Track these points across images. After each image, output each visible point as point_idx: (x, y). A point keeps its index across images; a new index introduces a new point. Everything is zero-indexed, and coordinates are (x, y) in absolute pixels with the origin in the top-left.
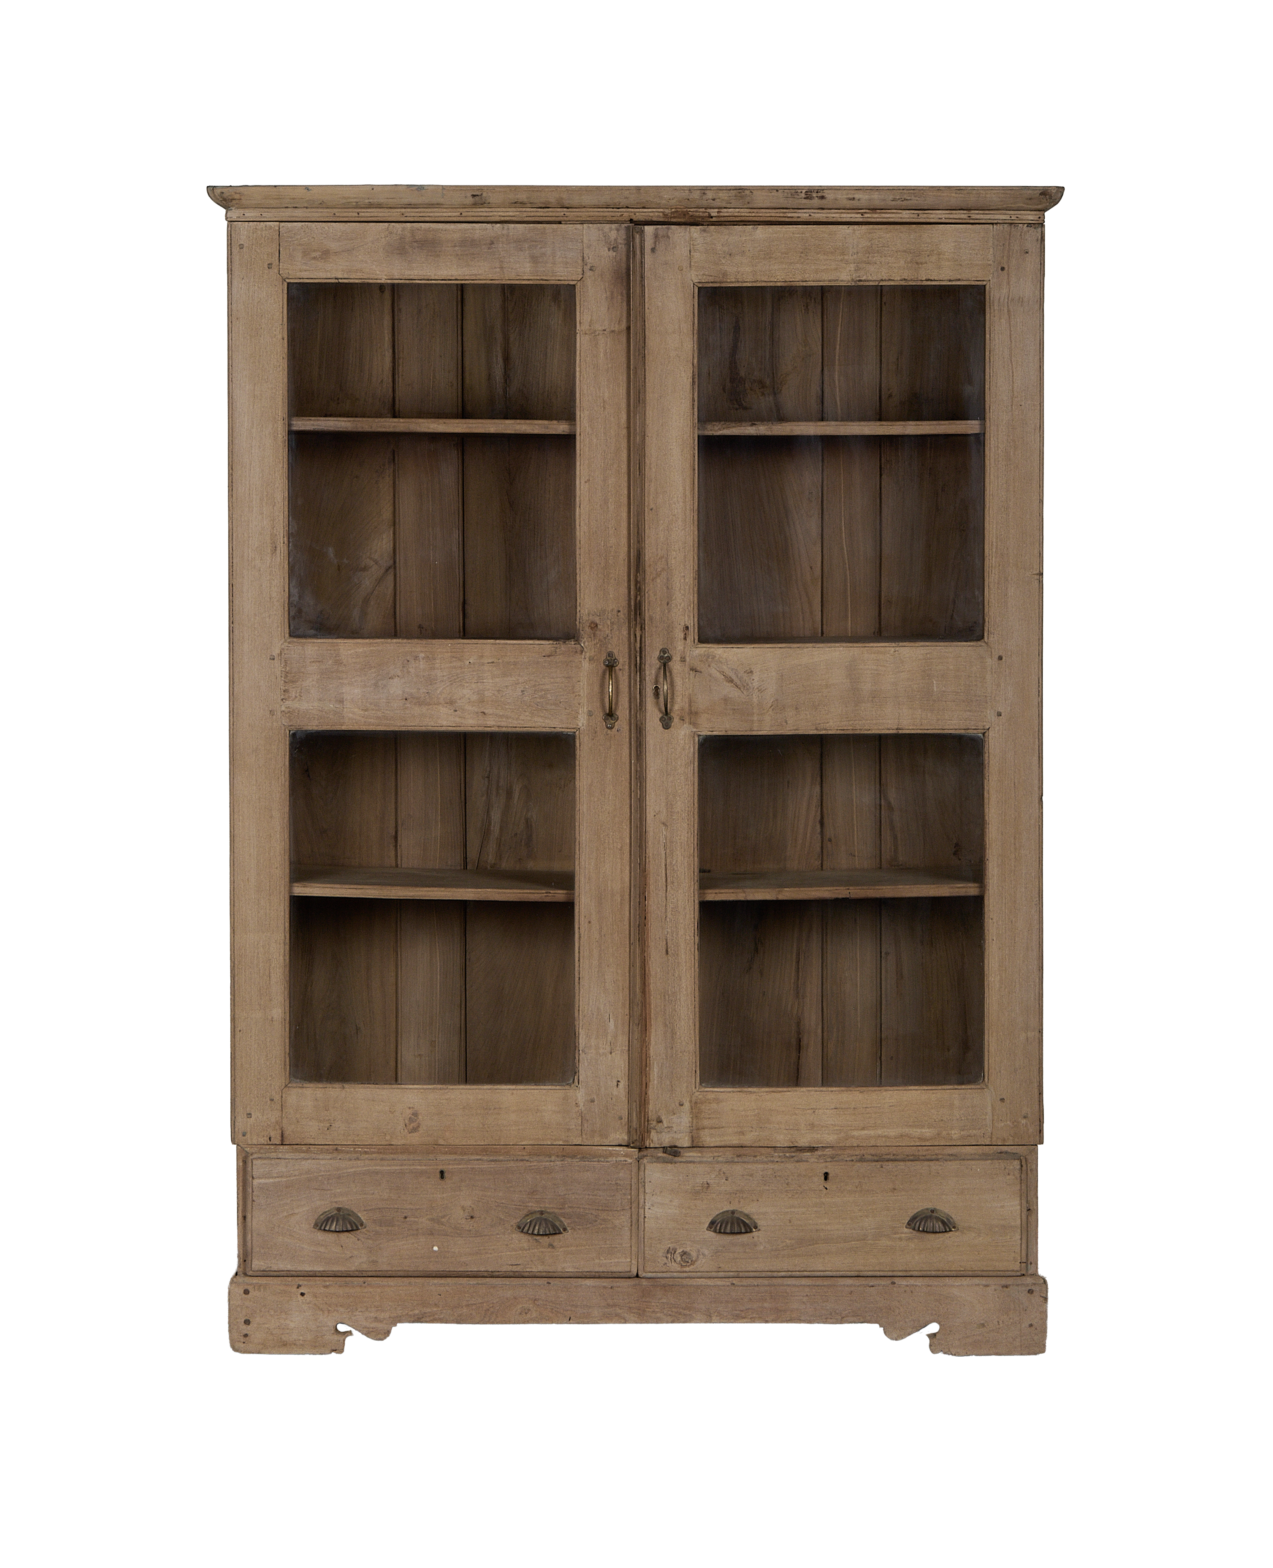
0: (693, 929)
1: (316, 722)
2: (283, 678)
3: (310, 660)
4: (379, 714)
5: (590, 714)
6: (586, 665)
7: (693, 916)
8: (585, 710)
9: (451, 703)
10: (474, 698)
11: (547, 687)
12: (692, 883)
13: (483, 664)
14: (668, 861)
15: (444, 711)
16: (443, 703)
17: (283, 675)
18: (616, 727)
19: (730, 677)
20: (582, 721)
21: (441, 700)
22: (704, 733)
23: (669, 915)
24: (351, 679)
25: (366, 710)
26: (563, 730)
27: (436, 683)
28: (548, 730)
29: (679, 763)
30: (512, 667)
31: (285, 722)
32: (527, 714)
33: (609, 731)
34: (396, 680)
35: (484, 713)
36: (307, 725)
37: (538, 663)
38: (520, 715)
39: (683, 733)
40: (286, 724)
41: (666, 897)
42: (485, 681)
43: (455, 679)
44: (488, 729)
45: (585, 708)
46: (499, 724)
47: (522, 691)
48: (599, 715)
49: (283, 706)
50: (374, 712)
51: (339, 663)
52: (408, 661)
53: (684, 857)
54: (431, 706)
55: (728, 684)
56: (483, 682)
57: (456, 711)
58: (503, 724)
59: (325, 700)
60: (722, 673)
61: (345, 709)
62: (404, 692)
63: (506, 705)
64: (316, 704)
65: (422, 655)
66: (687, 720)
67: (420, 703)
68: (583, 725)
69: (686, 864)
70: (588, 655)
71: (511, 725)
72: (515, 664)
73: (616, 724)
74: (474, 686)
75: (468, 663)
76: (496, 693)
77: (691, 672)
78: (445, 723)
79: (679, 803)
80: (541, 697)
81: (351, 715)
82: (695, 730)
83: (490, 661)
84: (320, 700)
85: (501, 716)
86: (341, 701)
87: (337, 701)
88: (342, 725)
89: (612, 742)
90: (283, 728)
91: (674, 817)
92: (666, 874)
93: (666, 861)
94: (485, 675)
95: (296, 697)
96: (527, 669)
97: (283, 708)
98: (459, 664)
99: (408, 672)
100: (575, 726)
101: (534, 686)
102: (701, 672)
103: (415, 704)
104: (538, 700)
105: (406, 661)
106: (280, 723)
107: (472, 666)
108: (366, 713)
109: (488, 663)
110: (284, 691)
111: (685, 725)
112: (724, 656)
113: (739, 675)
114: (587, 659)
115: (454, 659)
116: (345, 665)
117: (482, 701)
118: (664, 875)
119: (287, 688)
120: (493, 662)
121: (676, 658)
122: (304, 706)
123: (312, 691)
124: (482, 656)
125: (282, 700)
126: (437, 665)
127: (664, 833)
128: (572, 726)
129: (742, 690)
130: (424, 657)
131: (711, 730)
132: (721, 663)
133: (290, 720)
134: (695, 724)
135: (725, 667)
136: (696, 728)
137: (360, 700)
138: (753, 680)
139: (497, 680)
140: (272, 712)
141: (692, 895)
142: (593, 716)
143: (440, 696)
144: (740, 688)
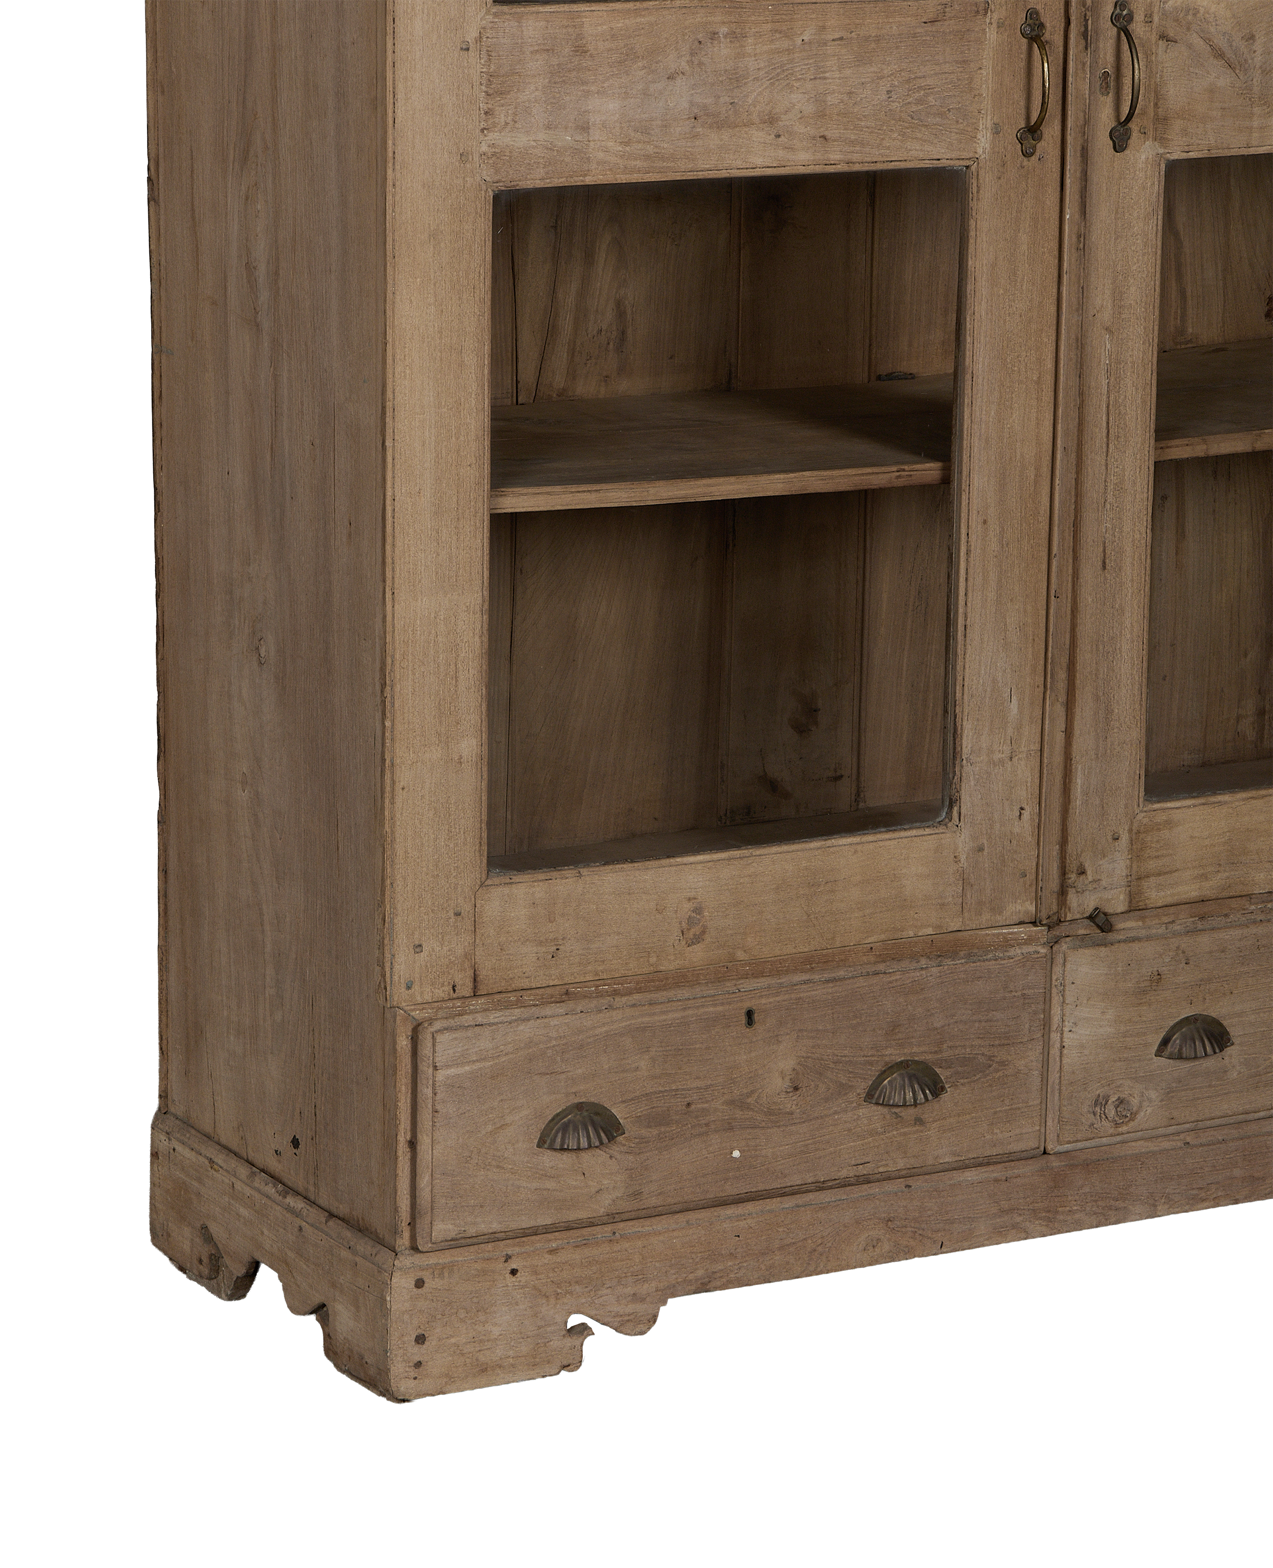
0: (1145, 519)
1: (540, 172)
2: (483, 88)
3: (531, 49)
4: (650, 149)
5: (997, 130)
6: (992, 35)
7: (1145, 495)
8: (989, 124)
9: (771, 120)
10: (810, 109)
11: (930, 81)
12: (1148, 434)
13: (825, 44)
14: (1112, 398)
15: (759, 136)
16: (757, 121)
17: (484, 82)
18: (1037, 154)
19: (1220, 49)
20: (984, 143)
21: (755, 118)
22: (1175, 156)
23: (1110, 498)
24: (604, 83)
25: (627, 143)
26: (952, 163)
27: (745, 84)
28: (927, 164)
29: (1135, 215)
30: (873, 45)
31: (487, 174)
32: (896, 135)
33: (1025, 159)
34: (679, 81)
35: (824, 137)
36: (526, 179)
37: (915, 35)
38: (883, 139)
39: (1143, 157)
40: (488, 179)
41: (1107, 465)
42: (827, 75)
43: (778, 74)
44: (831, 169)
45: (989, 118)
46: (849, 157)
47: (889, 92)
48: (1010, 134)
49: (483, 144)
50: (640, 146)
51: (580, 50)
52: (700, 42)
53: (1137, 389)
54: (738, 129)
55: (1215, 62)
56: (825, 78)
57: (778, 136)
58: (856, 157)
59: (556, 127)
60: (1207, 40)
61: (592, 144)
62: (692, 104)
63: (861, 120)
64: (542, 136)
65: (724, 30)
66: (1151, 133)
67: (719, 124)
68: (984, 152)
69: (1139, 401)
70: (995, 16)
71: (869, 159)
72: (878, 39)
73: (1039, 145)
74: (809, 85)
75: (800, 42)
76: (846, 98)
77: (1161, 42)
78: (759, 161)
79: (1133, 289)
80: (919, 102)
81: (601, 155)
82: (1161, 151)
83: (837, 36)
84: (548, 127)
85: (852, 143)
86: (585, 128)
87: (577, 127)
88: (585, 175)
89: (1029, 181)
90: (484, 187)
91: (1123, 316)
92: (1108, 423)
93: (1109, 397)
94: (829, 64)
95: (507, 124)
96: (897, 48)
97: (484, 148)
98: (785, 44)
99: (700, 64)
100: (971, 155)
101: (908, 81)
102: (1176, 42)
103: (711, 127)
104: (914, 108)
105: (696, 43)
106: (478, 178)
107: (807, 47)
108: (628, 149)
109: (833, 40)
110: (486, 113)
111: (1147, 143)
112: (1213, 10)
113: (1234, 44)
114: (995, 25)
115: (778, 35)
116: (591, 56)
117: (821, 115)
118: (1105, 424)
119: (490, 106)
120: (841, 39)
121: (1139, 17)
122: (519, 140)
123: (534, 111)
124: (824, 28)
125: (482, 130)
126: (749, 49)
127: (1108, 346)
128: (965, 155)
129: (1237, 71)
130: (728, 34)
131: (1186, 148)
132: (1208, 22)
133: (497, 171)
134: (1162, 140)
135: (1212, 30)
136: (1165, 148)
137: (618, 124)
138: (1255, 52)
139: (848, 72)
140: (463, 157)
141: (1147, 459)
142: (1001, 134)
143: (752, 109)
144: (1234, 69)
